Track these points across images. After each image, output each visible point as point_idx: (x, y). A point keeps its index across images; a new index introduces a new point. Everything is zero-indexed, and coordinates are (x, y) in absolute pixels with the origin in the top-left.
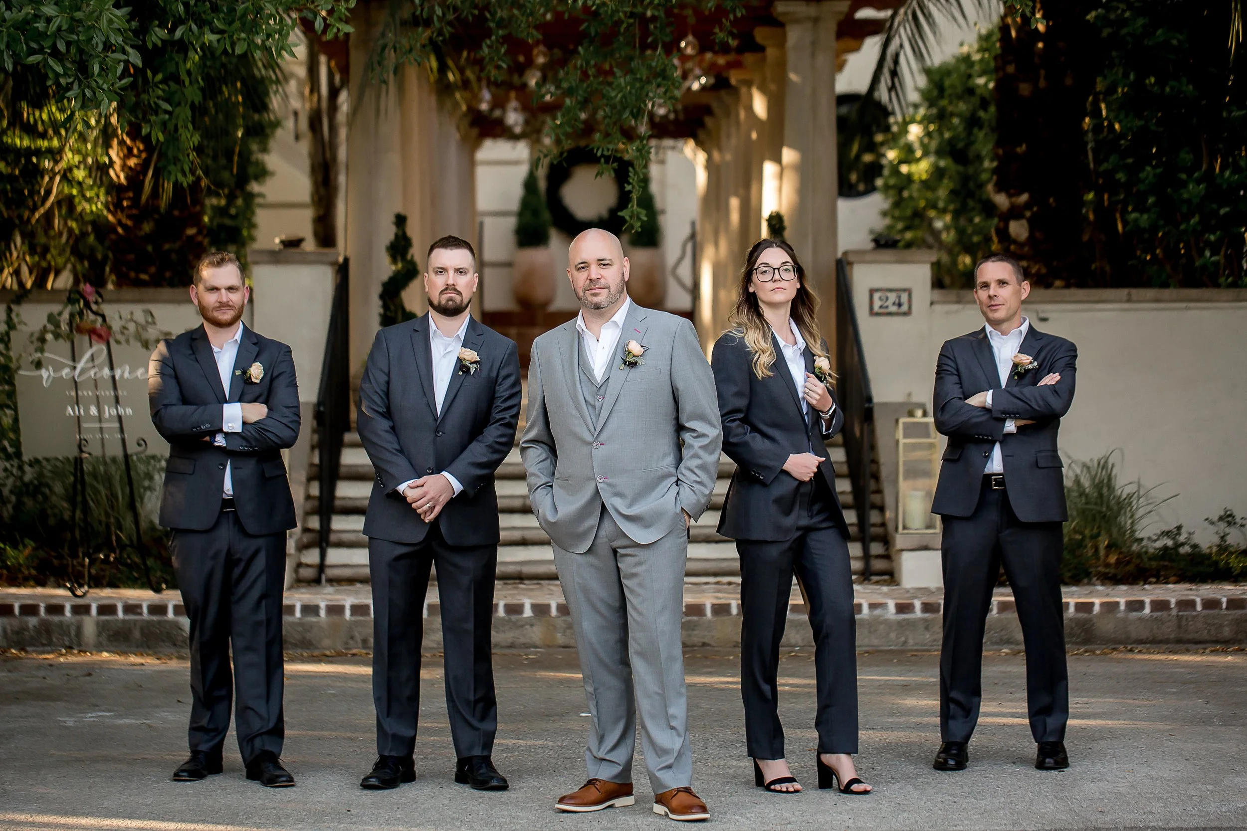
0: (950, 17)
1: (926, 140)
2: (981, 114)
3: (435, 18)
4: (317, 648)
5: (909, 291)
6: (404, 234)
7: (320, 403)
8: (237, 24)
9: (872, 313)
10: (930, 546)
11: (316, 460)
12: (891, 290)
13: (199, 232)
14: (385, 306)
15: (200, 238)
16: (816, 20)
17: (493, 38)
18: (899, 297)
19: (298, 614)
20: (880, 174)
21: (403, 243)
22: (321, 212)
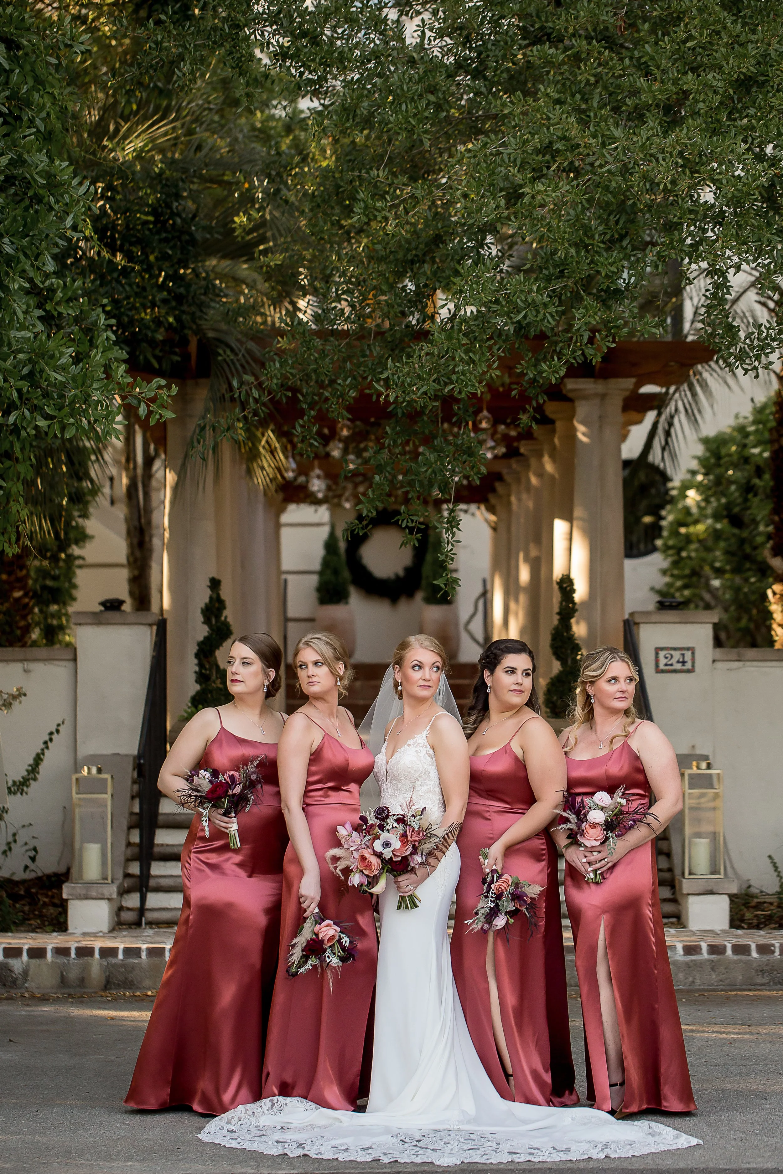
0: (721, 381)
1: (703, 504)
2: (756, 481)
3: (251, 400)
4: (138, 988)
5: (692, 650)
6: (218, 595)
7: (139, 757)
8: (67, 410)
9: (658, 671)
10: (715, 891)
11: (137, 809)
12: (675, 649)
13: (26, 595)
14: (201, 665)
15: (26, 600)
16: (603, 397)
17: (306, 418)
18: (683, 655)
19: (121, 956)
20: (660, 536)
21: (217, 605)
22: (136, 573)
